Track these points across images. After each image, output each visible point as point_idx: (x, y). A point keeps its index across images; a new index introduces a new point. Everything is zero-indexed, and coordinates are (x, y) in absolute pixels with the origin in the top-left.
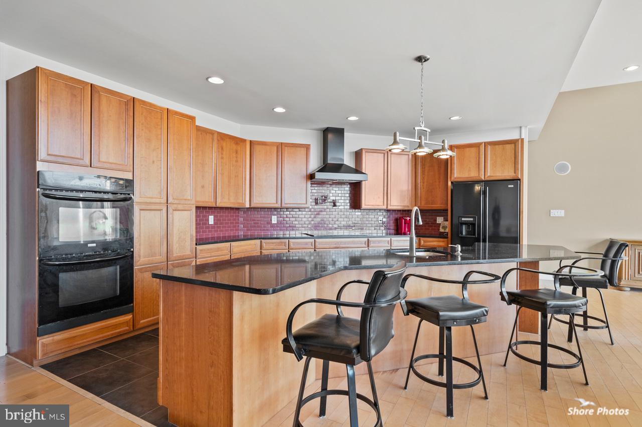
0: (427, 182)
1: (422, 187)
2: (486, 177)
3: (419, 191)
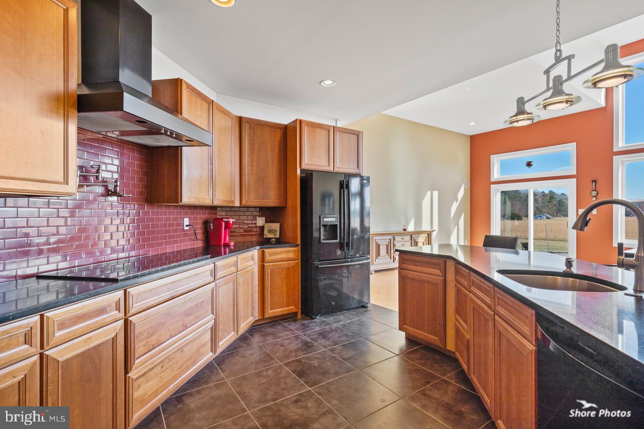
2: (335, 168)
3: (246, 179)
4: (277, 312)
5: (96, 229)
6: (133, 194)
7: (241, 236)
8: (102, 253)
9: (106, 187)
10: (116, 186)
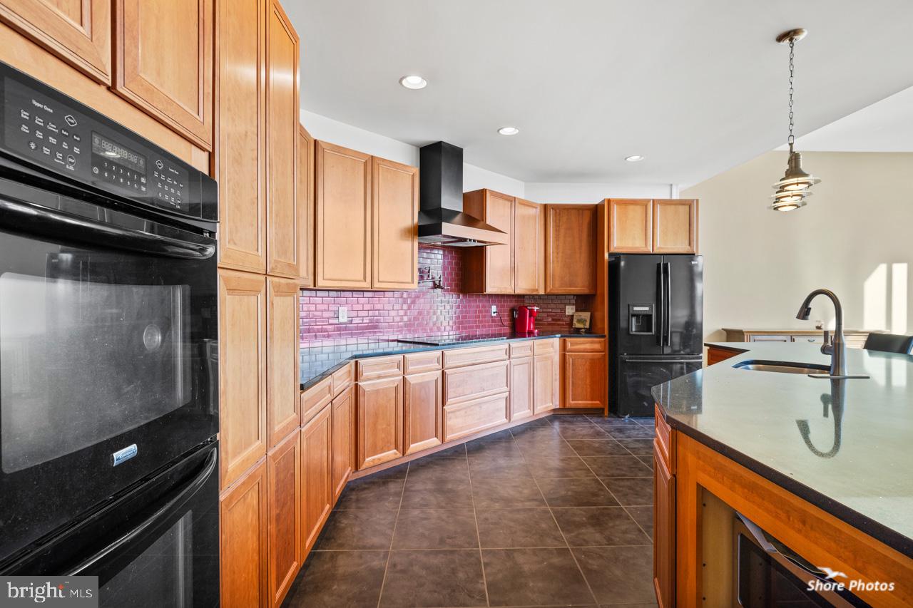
0: (563, 253)
1: (555, 259)
2: (655, 248)
3: (551, 266)
4: (580, 404)
5: (428, 313)
6: (451, 286)
7: (549, 324)
8: (431, 329)
9: (434, 282)
10: (440, 281)
